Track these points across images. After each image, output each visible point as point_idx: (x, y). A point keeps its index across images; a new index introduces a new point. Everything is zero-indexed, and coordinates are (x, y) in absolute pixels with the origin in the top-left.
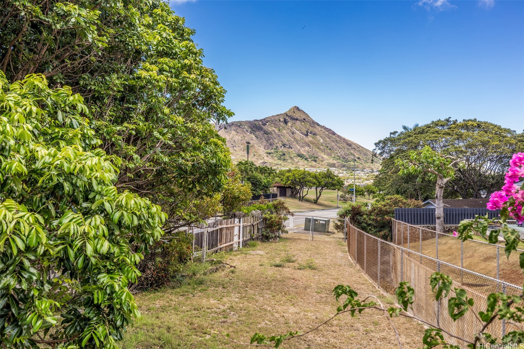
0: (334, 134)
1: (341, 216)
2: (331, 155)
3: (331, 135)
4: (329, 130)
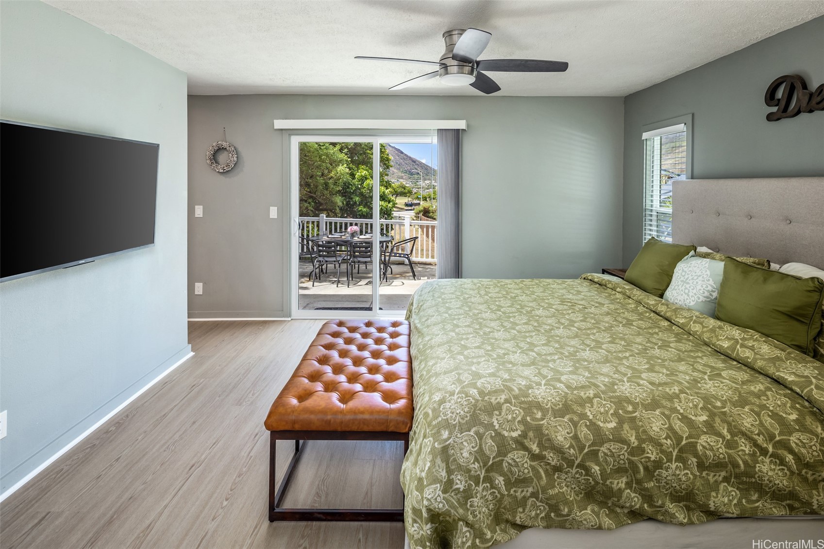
0: (402, 153)
1: (416, 214)
2: (400, 170)
3: (399, 154)
4: (398, 150)
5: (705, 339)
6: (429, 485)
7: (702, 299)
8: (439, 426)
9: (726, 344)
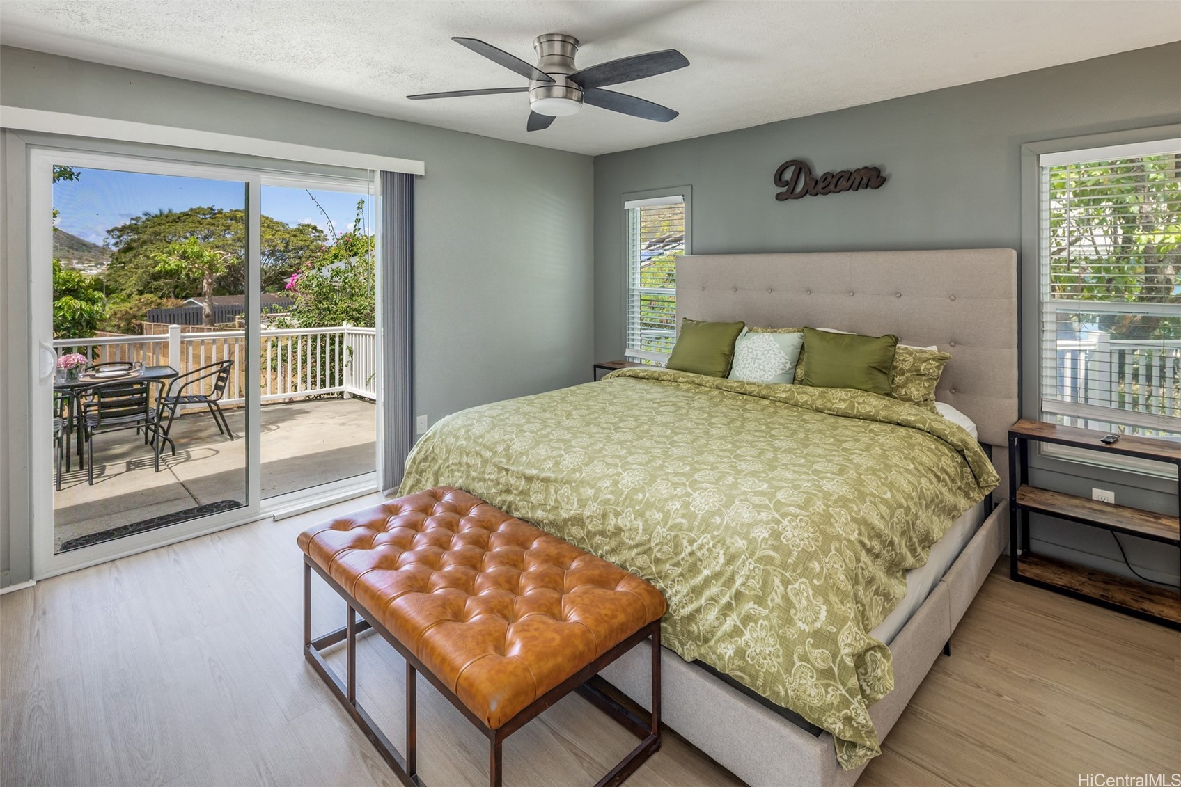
5: (819, 406)
6: (842, 628)
7: (779, 372)
8: (801, 562)
9: (843, 406)
